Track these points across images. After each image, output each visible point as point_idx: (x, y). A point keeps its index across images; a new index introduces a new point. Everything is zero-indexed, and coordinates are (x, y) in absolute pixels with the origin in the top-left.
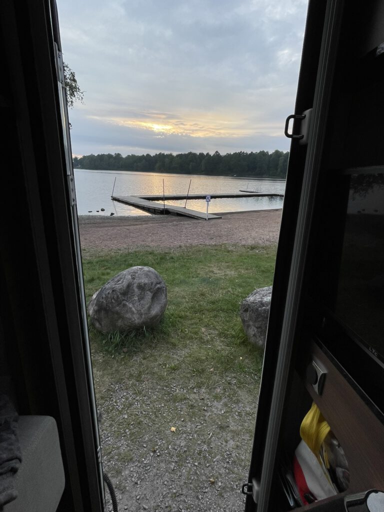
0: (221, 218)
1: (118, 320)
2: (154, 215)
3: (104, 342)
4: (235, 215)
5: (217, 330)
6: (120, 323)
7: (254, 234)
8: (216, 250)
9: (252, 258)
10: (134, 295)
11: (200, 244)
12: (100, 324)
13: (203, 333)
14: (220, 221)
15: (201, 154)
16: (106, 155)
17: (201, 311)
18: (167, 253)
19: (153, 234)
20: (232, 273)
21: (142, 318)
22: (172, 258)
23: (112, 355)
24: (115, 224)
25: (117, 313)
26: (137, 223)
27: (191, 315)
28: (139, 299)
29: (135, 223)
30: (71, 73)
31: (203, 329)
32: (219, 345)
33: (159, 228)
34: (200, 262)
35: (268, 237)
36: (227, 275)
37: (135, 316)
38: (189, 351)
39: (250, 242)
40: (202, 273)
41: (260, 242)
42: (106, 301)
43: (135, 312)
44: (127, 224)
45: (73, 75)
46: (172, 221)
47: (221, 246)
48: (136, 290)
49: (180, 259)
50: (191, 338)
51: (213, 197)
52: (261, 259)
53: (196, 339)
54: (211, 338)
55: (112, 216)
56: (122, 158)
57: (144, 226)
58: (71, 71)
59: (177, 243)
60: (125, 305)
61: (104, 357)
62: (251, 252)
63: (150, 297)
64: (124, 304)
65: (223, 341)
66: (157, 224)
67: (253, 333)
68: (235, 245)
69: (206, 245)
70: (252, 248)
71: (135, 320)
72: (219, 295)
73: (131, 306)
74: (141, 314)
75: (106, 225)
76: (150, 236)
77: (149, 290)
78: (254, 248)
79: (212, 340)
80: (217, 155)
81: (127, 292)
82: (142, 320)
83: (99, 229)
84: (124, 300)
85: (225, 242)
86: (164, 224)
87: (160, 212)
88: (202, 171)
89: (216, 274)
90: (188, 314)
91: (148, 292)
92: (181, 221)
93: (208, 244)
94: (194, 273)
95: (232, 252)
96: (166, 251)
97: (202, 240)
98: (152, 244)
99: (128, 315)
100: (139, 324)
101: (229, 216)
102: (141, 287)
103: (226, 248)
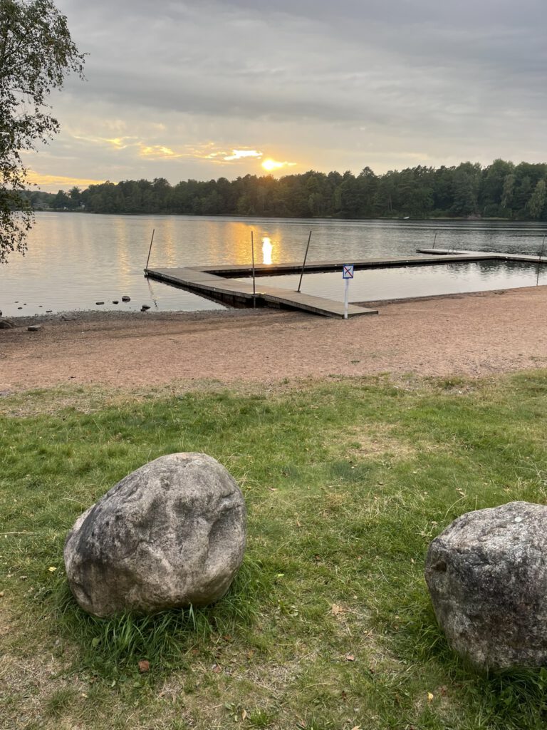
0: (377, 313)
1: (128, 590)
2: (232, 309)
3: (95, 641)
4: (408, 304)
5: (369, 608)
6: (133, 595)
7: (450, 350)
8: (365, 389)
9: (449, 410)
10: (167, 528)
11: (330, 376)
12: (89, 597)
13: (335, 618)
14: (375, 319)
15: (334, 176)
16: (136, 183)
17: (330, 555)
18: (257, 398)
19: (229, 352)
20: (403, 451)
21: (185, 583)
22: (268, 411)
23: (111, 680)
24: (149, 331)
25: (127, 573)
26: (197, 327)
27: (306, 564)
28: (178, 537)
29: (192, 327)
30: (59, 19)
31: (336, 608)
32: (375, 653)
33: (241, 337)
34: (329, 419)
35: (484, 357)
36: (392, 456)
37: (167, 579)
38: (300, 671)
39: (444, 371)
40: (334, 451)
41: (466, 368)
42: (101, 543)
43: (170, 568)
44: (175, 330)
45: (62, 22)
46: (269, 323)
47: (377, 379)
48: (172, 515)
49: (284, 413)
50: (304, 633)
51: (358, 267)
52: (469, 413)
53: (317, 633)
54: (354, 630)
55: (144, 313)
56: (168, 188)
57: (210, 333)
58: (60, 14)
59: (280, 375)
60: (144, 554)
61: (90, 684)
62: (445, 395)
63: (205, 532)
64: (142, 551)
65: (383, 642)
66: (238, 330)
67: (461, 630)
68: (408, 377)
69: (342, 378)
70: (447, 384)
71: (169, 588)
72: (372, 510)
73: (158, 554)
74: (183, 575)
75: (130, 332)
76: (223, 357)
77: (203, 515)
78: (452, 385)
79: (357, 640)
80: (368, 175)
81: (151, 521)
82: (185, 589)
83: (115, 341)
84: (142, 541)
85: (386, 370)
86: (254, 328)
87: (244, 301)
88: (336, 211)
89: (366, 452)
90: (299, 560)
91: (200, 519)
92: (290, 321)
93: (347, 374)
94: (317, 449)
95: (402, 396)
96: (256, 393)
97: (334, 367)
98: (226, 377)
99: (153, 579)
100: (177, 597)
101: (394, 308)
102: (184, 508)
103: (388, 386)
